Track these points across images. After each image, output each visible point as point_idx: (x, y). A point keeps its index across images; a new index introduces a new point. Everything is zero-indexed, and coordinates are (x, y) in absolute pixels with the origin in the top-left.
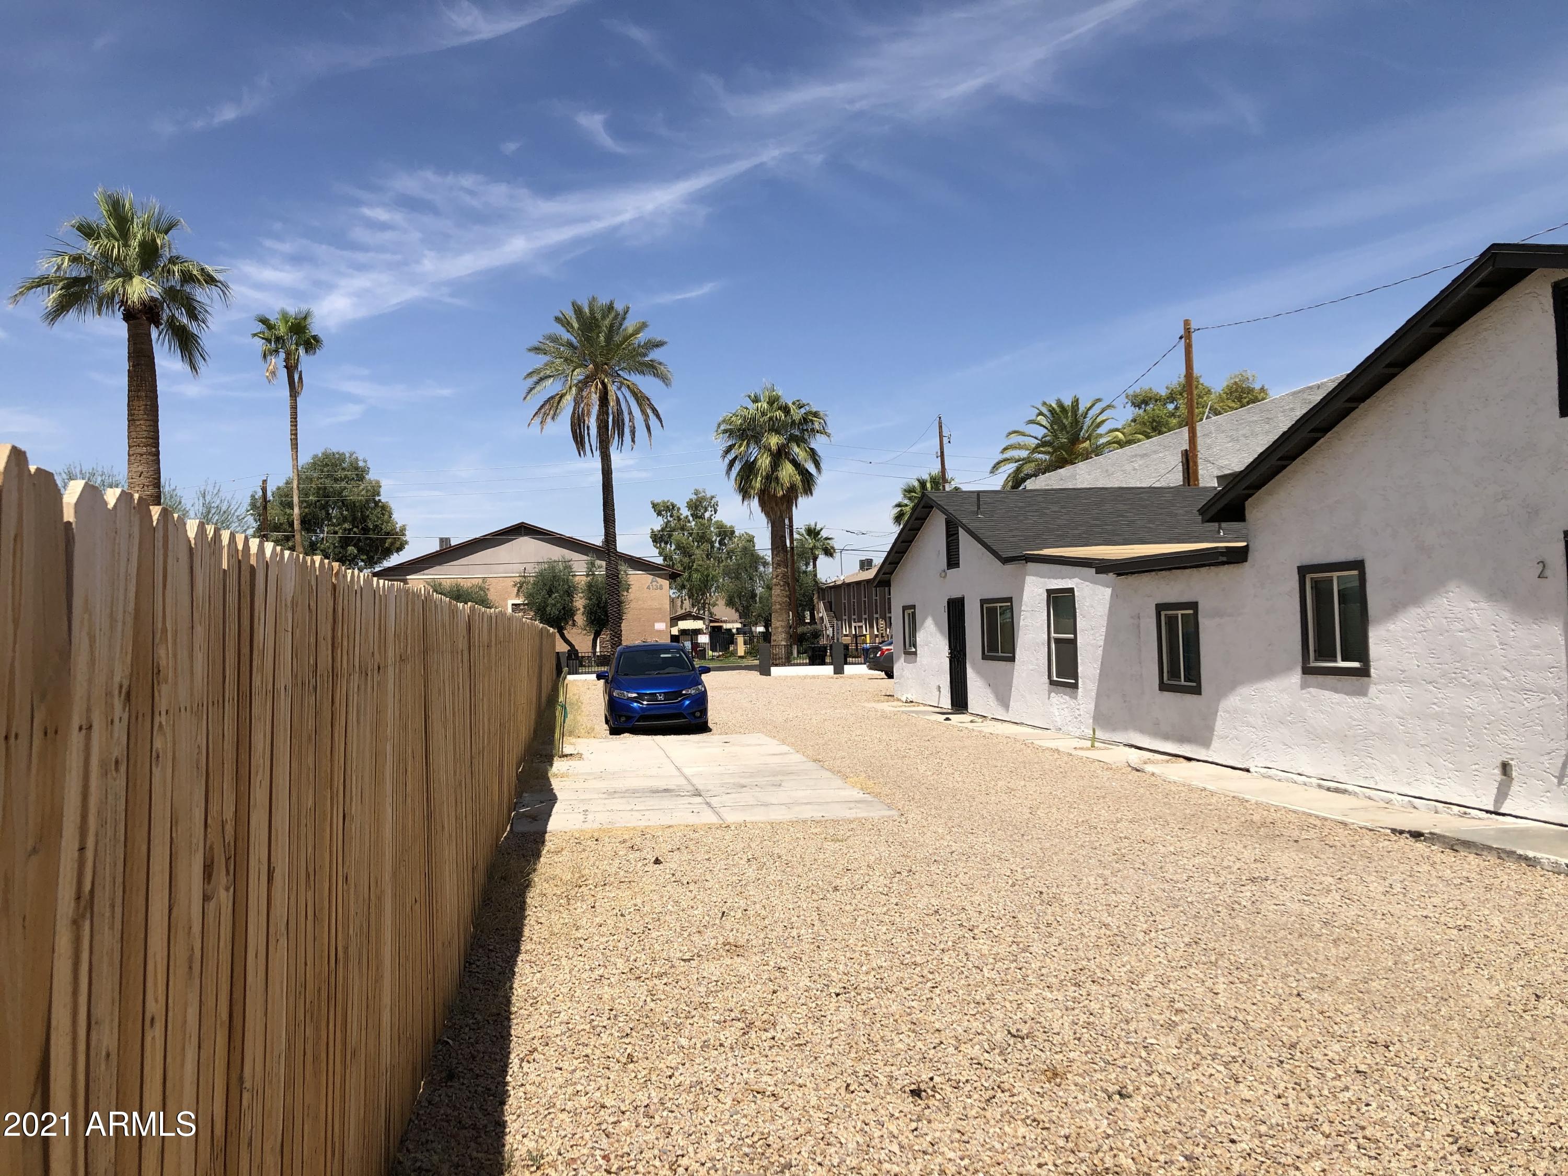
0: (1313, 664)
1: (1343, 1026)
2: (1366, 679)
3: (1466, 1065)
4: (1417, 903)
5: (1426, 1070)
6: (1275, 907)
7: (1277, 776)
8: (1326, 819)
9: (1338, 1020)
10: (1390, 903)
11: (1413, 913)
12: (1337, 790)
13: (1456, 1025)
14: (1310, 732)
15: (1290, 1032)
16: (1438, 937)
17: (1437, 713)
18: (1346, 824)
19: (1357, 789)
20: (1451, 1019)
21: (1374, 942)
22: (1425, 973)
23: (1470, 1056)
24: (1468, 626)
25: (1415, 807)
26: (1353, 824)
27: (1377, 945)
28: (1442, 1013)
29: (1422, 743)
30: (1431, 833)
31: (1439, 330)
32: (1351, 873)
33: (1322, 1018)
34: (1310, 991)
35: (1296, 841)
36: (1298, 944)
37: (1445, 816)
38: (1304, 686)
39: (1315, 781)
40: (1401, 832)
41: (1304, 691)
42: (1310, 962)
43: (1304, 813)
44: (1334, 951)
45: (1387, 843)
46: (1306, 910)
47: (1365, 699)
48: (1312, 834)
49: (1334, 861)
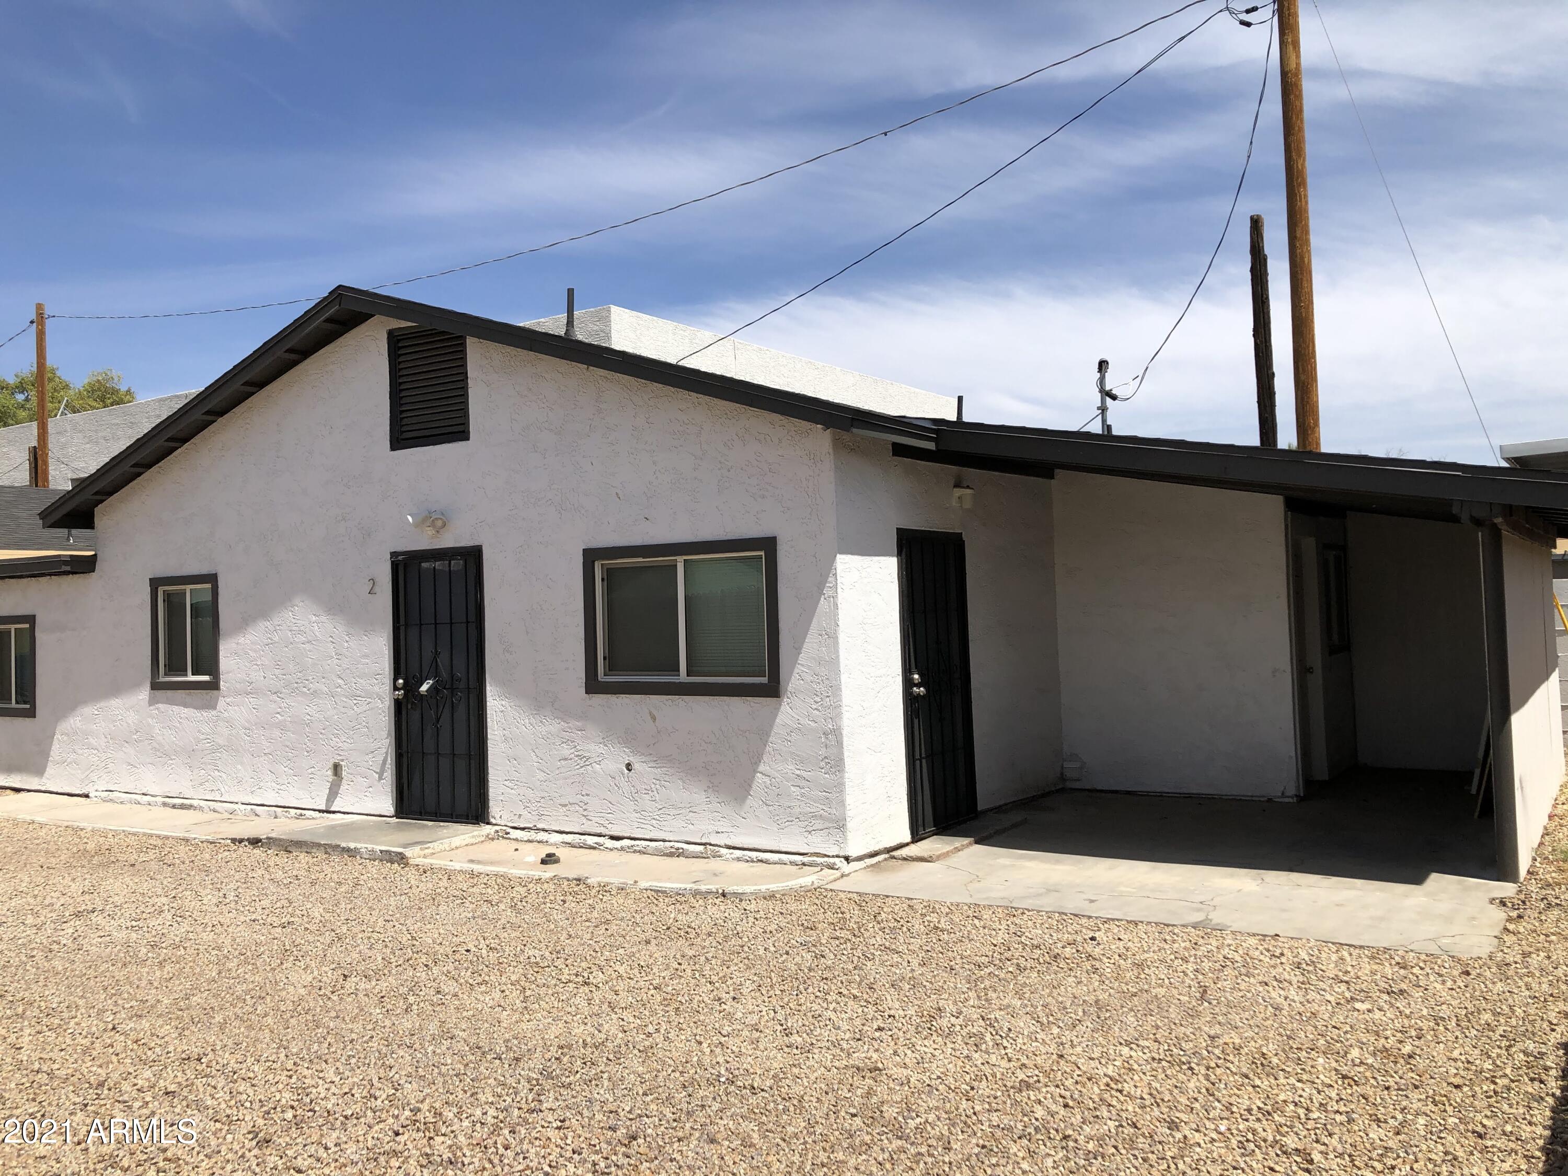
0: (163, 679)
1: (158, 1050)
2: (215, 692)
3: (274, 1057)
4: (247, 908)
5: (235, 1073)
6: (100, 940)
7: (119, 798)
8: (167, 838)
9: (153, 1045)
10: (221, 913)
11: (242, 919)
12: (183, 807)
13: (270, 1020)
14: (156, 750)
15: (100, 1071)
16: (262, 938)
17: (280, 722)
18: (187, 840)
19: (203, 803)
20: (266, 1015)
21: (201, 955)
22: (247, 976)
23: (278, 1048)
24: (310, 638)
25: (256, 815)
26: (195, 839)
27: (203, 958)
28: (258, 1012)
29: (266, 751)
30: (268, 838)
31: (293, 356)
32: (186, 889)
33: (135, 1047)
34: (128, 1022)
35: (133, 865)
36: (120, 975)
37: (283, 820)
38: (152, 702)
39: (160, 800)
40: (241, 841)
41: (152, 708)
42: (131, 991)
43: (144, 834)
44: (158, 973)
45: (227, 853)
46: (134, 936)
47: (214, 712)
48: (151, 854)
49: (170, 880)
